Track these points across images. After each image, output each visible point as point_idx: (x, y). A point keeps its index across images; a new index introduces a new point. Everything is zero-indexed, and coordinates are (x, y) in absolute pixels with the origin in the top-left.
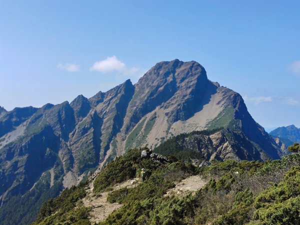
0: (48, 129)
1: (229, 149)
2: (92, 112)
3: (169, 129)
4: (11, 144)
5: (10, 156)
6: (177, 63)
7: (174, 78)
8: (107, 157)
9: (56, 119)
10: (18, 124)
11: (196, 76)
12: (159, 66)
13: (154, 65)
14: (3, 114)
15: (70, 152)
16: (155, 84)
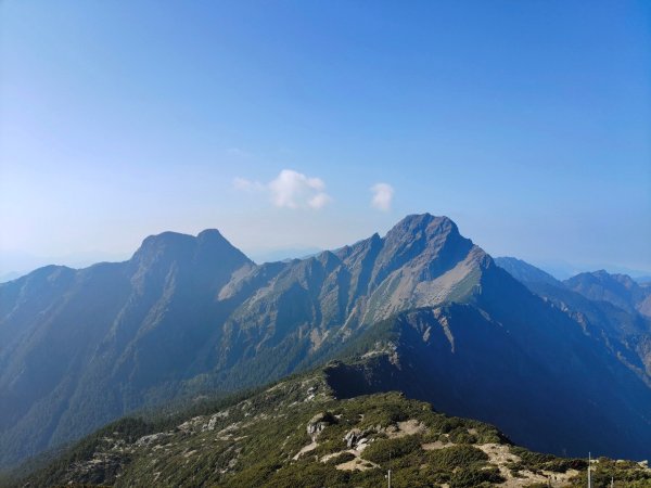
1: (446, 323)
2: (339, 268)
3: (414, 288)
6: (428, 218)
7: (424, 235)
8: (351, 315)
9: (303, 275)
10: (269, 278)
11: (446, 234)
12: (409, 219)
13: (405, 217)
14: (254, 269)
16: (404, 240)
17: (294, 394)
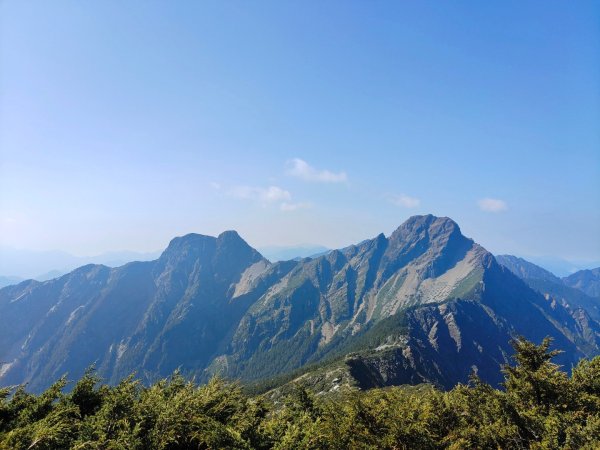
0: (308, 282)
1: (452, 318)
2: (346, 267)
3: (419, 286)
4: (277, 295)
5: (277, 306)
6: (430, 219)
7: (427, 234)
8: (360, 310)
9: (314, 273)
10: (282, 276)
11: (449, 234)
12: (413, 221)
13: (409, 218)
14: (269, 266)
15: (327, 303)
16: (408, 240)
17: (319, 384)
